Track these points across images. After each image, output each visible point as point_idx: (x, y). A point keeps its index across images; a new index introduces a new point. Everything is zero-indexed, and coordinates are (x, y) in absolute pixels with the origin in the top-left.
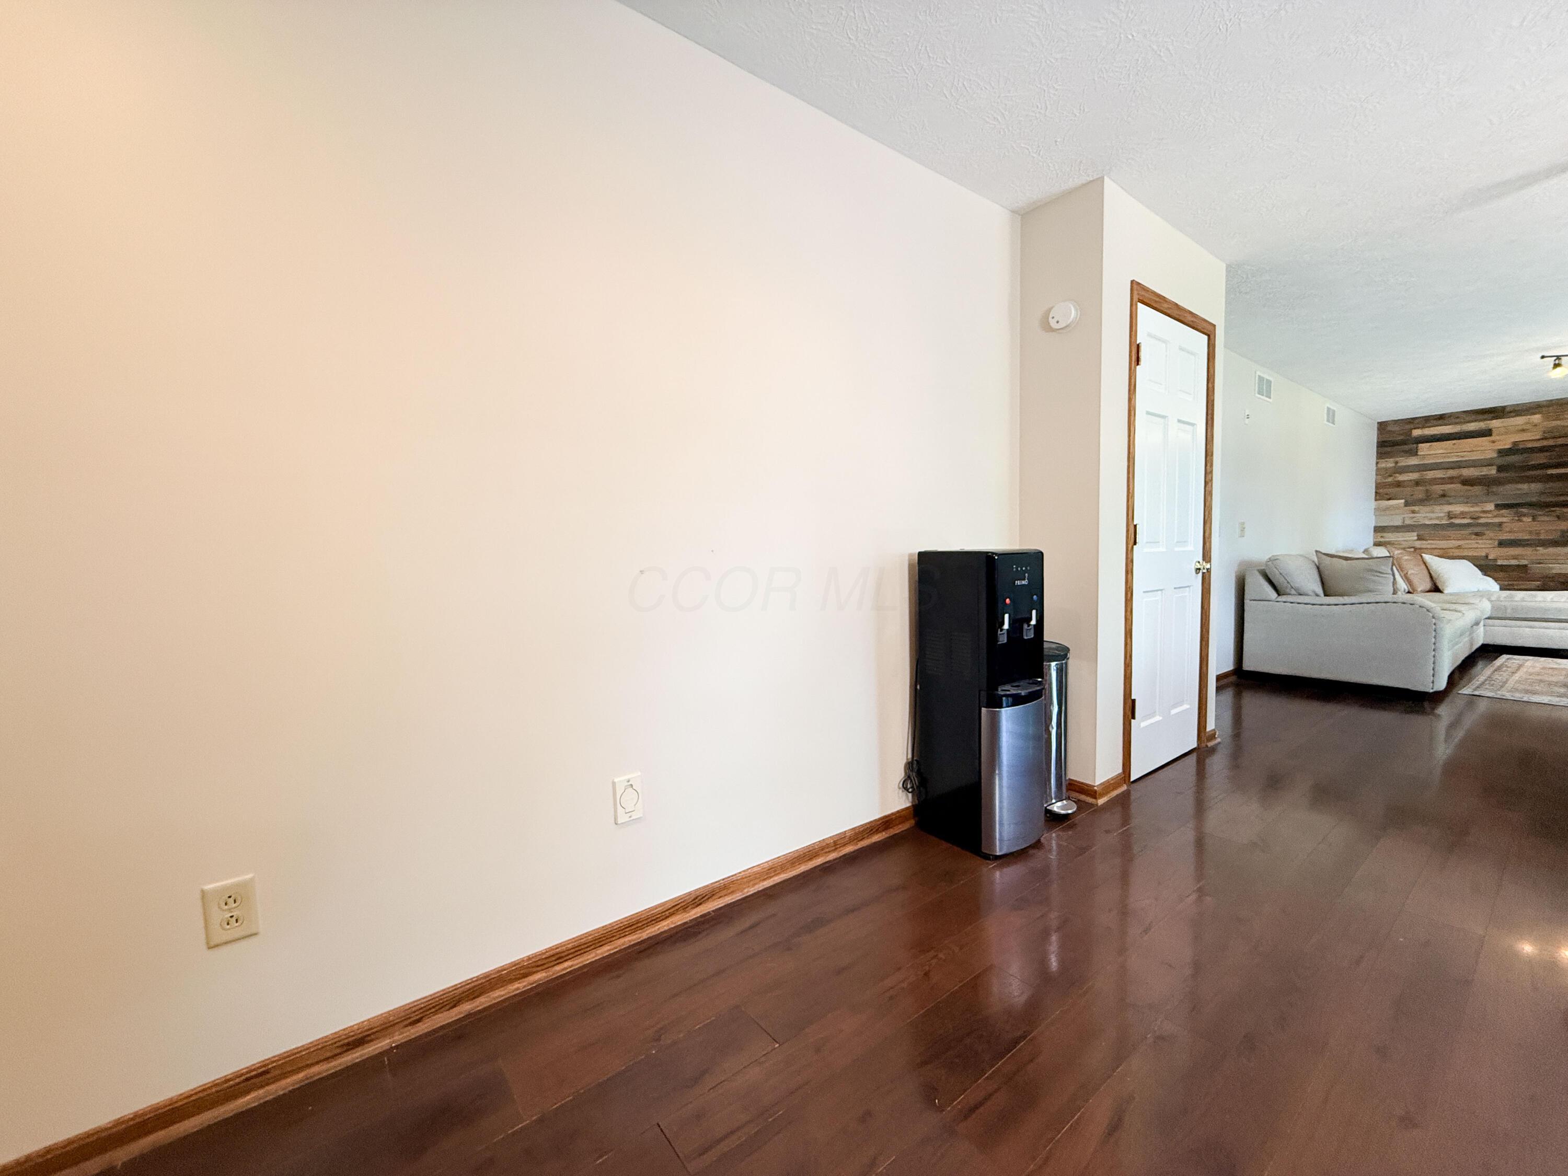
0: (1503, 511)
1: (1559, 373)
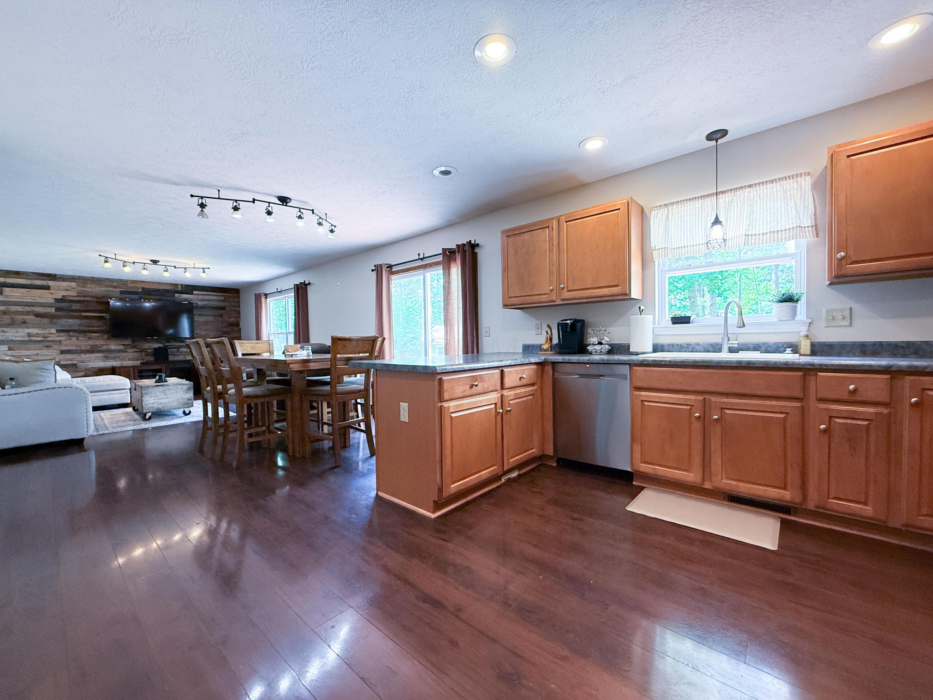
0: (61, 334)
1: (107, 265)
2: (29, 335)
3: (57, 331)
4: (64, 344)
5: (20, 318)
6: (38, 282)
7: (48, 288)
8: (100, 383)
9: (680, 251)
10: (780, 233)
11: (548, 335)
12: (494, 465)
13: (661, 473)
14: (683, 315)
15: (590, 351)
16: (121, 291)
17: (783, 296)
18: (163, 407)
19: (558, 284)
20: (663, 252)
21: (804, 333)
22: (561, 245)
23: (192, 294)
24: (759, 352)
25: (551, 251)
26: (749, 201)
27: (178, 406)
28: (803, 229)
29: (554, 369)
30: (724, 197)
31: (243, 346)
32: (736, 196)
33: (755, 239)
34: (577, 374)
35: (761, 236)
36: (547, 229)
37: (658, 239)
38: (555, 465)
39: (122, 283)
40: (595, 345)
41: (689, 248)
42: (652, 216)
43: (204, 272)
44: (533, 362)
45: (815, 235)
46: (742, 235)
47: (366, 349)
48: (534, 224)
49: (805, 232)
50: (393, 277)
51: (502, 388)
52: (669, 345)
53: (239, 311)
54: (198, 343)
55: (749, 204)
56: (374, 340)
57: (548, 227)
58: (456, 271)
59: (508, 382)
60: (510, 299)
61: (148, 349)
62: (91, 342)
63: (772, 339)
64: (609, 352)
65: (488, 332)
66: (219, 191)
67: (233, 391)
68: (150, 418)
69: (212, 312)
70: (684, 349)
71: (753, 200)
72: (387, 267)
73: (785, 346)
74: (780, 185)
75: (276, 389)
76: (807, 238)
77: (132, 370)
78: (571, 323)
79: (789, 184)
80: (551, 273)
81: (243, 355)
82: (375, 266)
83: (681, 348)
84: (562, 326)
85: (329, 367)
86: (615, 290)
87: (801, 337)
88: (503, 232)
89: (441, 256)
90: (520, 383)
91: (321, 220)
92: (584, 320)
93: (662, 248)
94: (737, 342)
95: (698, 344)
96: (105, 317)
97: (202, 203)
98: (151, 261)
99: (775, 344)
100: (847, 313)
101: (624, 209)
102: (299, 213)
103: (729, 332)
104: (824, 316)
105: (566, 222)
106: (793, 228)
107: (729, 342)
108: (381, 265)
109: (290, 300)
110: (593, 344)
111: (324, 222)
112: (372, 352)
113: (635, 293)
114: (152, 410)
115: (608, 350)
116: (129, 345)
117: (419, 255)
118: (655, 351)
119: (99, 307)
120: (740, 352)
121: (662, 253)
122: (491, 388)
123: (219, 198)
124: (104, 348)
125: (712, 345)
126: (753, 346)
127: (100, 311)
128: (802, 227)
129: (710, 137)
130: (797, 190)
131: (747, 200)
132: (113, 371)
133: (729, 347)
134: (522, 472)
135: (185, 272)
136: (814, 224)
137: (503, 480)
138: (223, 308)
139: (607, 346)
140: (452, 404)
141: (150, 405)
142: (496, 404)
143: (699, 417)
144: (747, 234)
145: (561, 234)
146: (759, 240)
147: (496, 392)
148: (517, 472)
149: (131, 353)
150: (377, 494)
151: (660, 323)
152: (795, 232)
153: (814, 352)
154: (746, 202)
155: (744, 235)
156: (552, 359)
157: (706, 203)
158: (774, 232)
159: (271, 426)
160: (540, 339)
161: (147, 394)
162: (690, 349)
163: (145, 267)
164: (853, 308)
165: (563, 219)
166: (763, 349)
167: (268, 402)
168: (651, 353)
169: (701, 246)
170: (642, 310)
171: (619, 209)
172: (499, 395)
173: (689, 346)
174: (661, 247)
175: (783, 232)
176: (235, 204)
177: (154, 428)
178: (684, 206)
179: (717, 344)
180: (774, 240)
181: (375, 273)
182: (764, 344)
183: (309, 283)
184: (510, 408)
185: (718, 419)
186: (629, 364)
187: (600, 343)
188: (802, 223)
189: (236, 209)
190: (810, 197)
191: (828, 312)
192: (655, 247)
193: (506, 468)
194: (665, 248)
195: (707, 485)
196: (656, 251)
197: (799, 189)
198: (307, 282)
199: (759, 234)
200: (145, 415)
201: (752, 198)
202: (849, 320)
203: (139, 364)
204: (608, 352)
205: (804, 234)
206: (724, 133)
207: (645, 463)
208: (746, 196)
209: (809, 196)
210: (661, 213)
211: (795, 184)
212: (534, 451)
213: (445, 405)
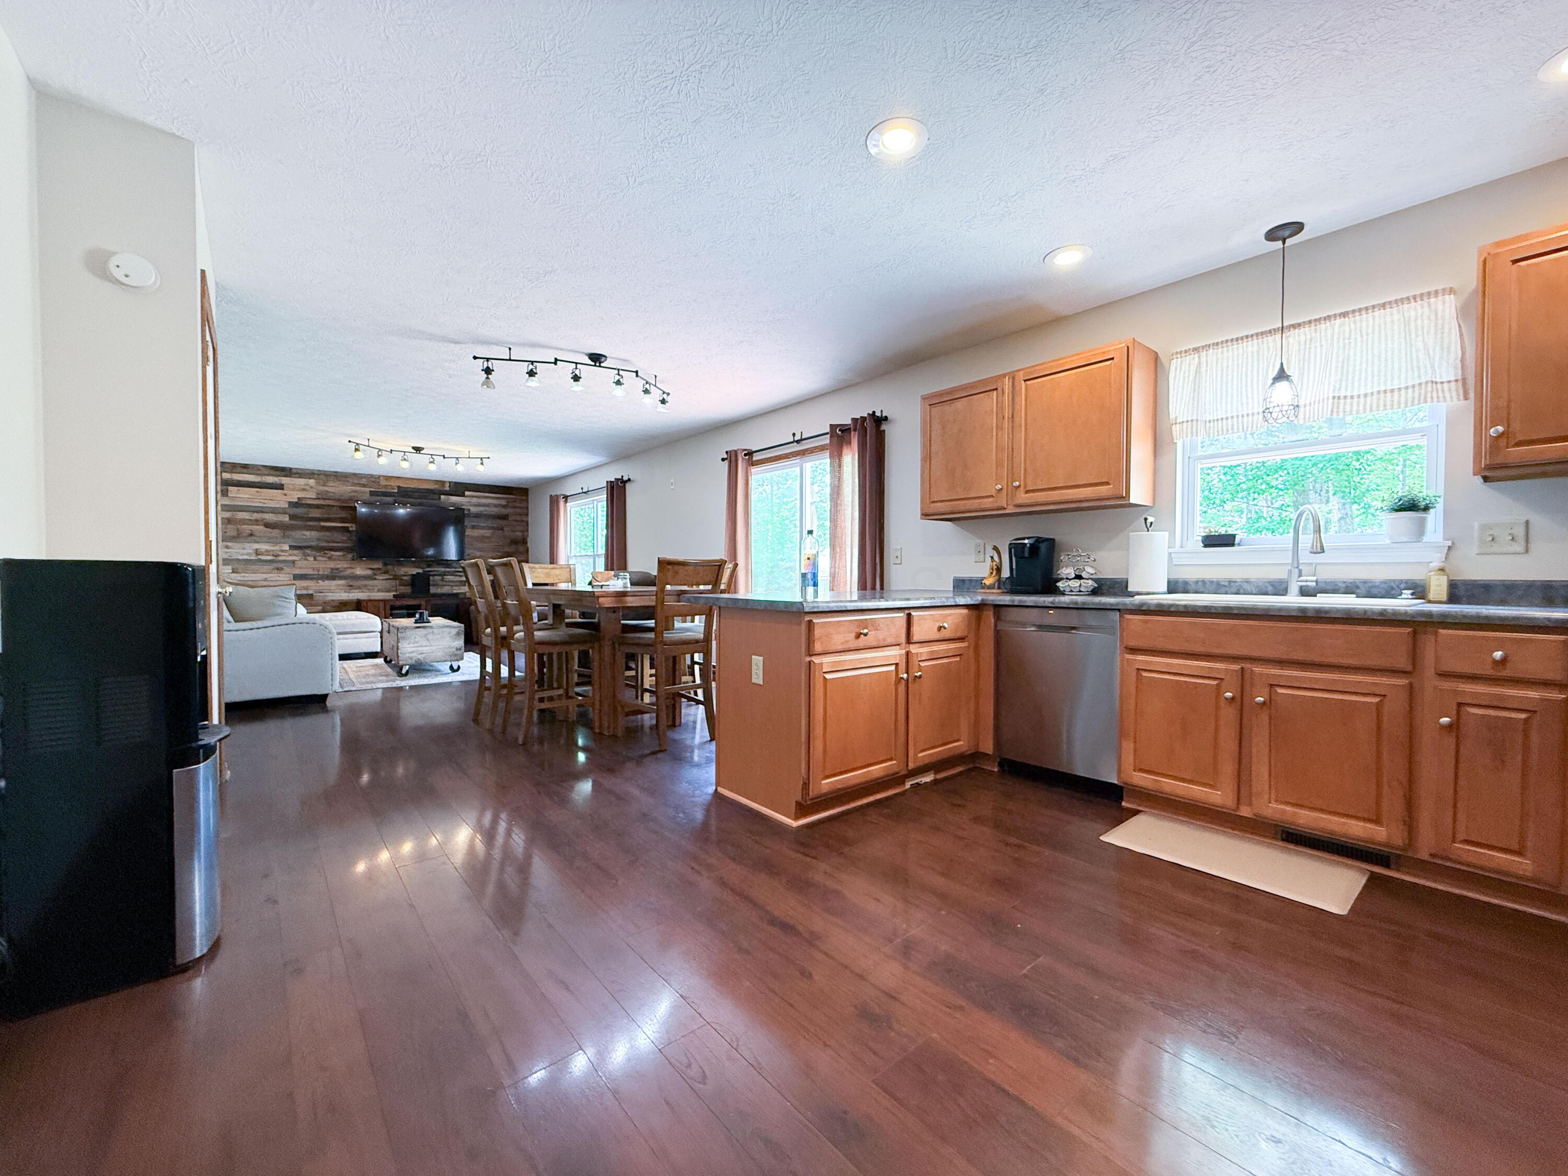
0: (296, 552)
1: (358, 455)
2: (257, 552)
3: (291, 547)
4: (299, 566)
5: (247, 528)
6: (270, 479)
7: (280, 487)
8: (343, 622)
9: (1220, 425)
10: (1396, 393)
11: (994, 563)
12: (891, 759)
13: (1167, 789)
14: (1223, 533)
15: (1062, 589)
16: (370, 491)
17: (1400, 500)
18: (424, 658)
19: (1010, 480)
20: (1189, 427)
21: (1436, 564)
22: (1016, 419)
23: (464, 496)
24: (1354, 596)
25: (999, 428)
26: (1341, 340)
27: (443, 659)
28: (1439, 386)
29: (998, 618)
30: (1297, 335)
31: (533, 572)
32: (1319, 333)
33: (1351, 404)
34: (1034, 625)
35: (1362, 399)
36: (995, 392)
37: (1180, 406)
38: (996, 770)
39: (373, 479)
40: (1070, 579)
41: (1235, 419)
42: (1173, 368)
43: (482, 464)
44: (961, 603)
45: (1462, 397)
46: (1328, 398)
47: (708, 580)
48: (973, 385)
49: (1443, 391)
50: (754, 470)
51: (909, 641)
52: (1197, 582)
53: (527, 522)
54: (476, 565)
55: (1342, 345)
56: (720, 565)
57: (996, 389)
58: (850, 460)
59: (918, 633)
60: (933, 505)
61: (405, 576)
62: (332, 565)
63: (1379, 575)
64: (1094, 592)
65: (899, 557)
66: (510, 349)
67: (520, 635)
68: (407, 672)
69: (490, 523)
70: (1223, 590)
71: (1349, 339)
72: (745, 455)
73: (1402, 586)
74: (1399, 312)
75: (580, 634)
76: (1445, 400)
77: (381, 605)
78: (1030, 544)
79: (1413, 310)
80: (999, 464)
81: (534, 584)
82: (727, 452)
83: (1218, 587)
84: (1016, 549)
85: (654, 604)
86: (1103, 490)
87: (1430, 571)
88: (924, 398)
89: (829, 436)
90: (937, 636)
91: (647, 386)
92: (1054, 540)
93: (1187, 421)
94: (1314, 578)
95: (1247, 581)
96: (351, 529)
97: (488, 368)
98: (413, 448)
99: (1385, 582)
100: (1520, 532)
101: (1120, 359)
102: (618, 377)
103: (1300, 562)
104: (1476, 534)
105: (1025, 381)
106: (1420, 384)
107: (1301, 578)
108: (736, 451)
109: (600, 503)
110: (1067, 578)
111: (653, 389)
112: (716, 582)
113: (1138, 494)
114: (410, 662)
115: (1092, 588)
116: (379, 569)
117: (794, 435)
118: (1171, 591)
119: (343, 514)
120: (1318, 595)
121: (1187, 428)
122: (889, 641)
123: (510, 360)
124: (349, 572)
125: (1272, 583)
126: (1344, 585)
127: (342, 520)
128: (1436, 383)
129: (1271, 235)
130: (1429, 319)
131: (1338, 339)
132: (358, 606)
133: (1301, 587)
134: (940, 776)
135: (456, 464)
136: (1460, 377)
137: (908, 785)
138: (504, 517)
139: (1090, 582)
140: (826, 660)
141: (407, 655)
142: (897, 665)
143: (1233, 698)
144: (1337, 395)
145: (1017, 400)
146: (1358, 405)
147: (898, 647)
148: (933, 775)
149: (381, 581)
150: (716, 790)
151: (1184, 545)
152: (1423, 391)
153: (1453, 598)
154: (1335, 341)
155: (1331, 398)
156: (993, 601)
157: (1265, 345)
158: (1385, 392)
159: (570, 690)
160: (982, 570)
161: (404, 638)
162: (1235, 590)
163: (405, 457)
164: (1532, 521)
165: (1021, 376)
166: (1363, 590)
167: (567, 653)
168: (1165, 593)
169: (1256, 417)
170: (1151, 523)
171: (1112, 359)
172: (903, 652)
173: (1232, 584)
174: (1185, 420)
175: (1403, 392)
176: (531, 367)
177: (411, 687)
178: (1228, 350)
179: (1281, 582)
180: (1385, 406)
181: (726, 462)
182: (1365, 582)
183: (629, 480)
184: (919, 673)
185: (1264, 703)
186: (1119, 610)
187: (1078, 577)
188: (1438, 376)
189: (531, 374)
190: (1453, 331)
191: (1484, 528)
192: (1176, 420)
193: (911, 766)
194: (1192, 421)
195: (1245, 812)
196: (1178, 425)
197: (1433, 317)
198: (625, 478)
199: (1359, 396)
200: (401, 669)
201: (1347, 335)
202: (1523, 542)
203: (392, 598)
204: (1092, 591)
205: (1441, 395)
206: (1298, 227)
207: (1141, 770)
208: (1336, 331)
209: (1450, 329)
210: (1188, 362)
211: (1426, 309)
212: (961, 745)
213: (816, 660)
